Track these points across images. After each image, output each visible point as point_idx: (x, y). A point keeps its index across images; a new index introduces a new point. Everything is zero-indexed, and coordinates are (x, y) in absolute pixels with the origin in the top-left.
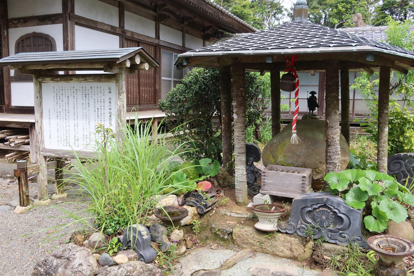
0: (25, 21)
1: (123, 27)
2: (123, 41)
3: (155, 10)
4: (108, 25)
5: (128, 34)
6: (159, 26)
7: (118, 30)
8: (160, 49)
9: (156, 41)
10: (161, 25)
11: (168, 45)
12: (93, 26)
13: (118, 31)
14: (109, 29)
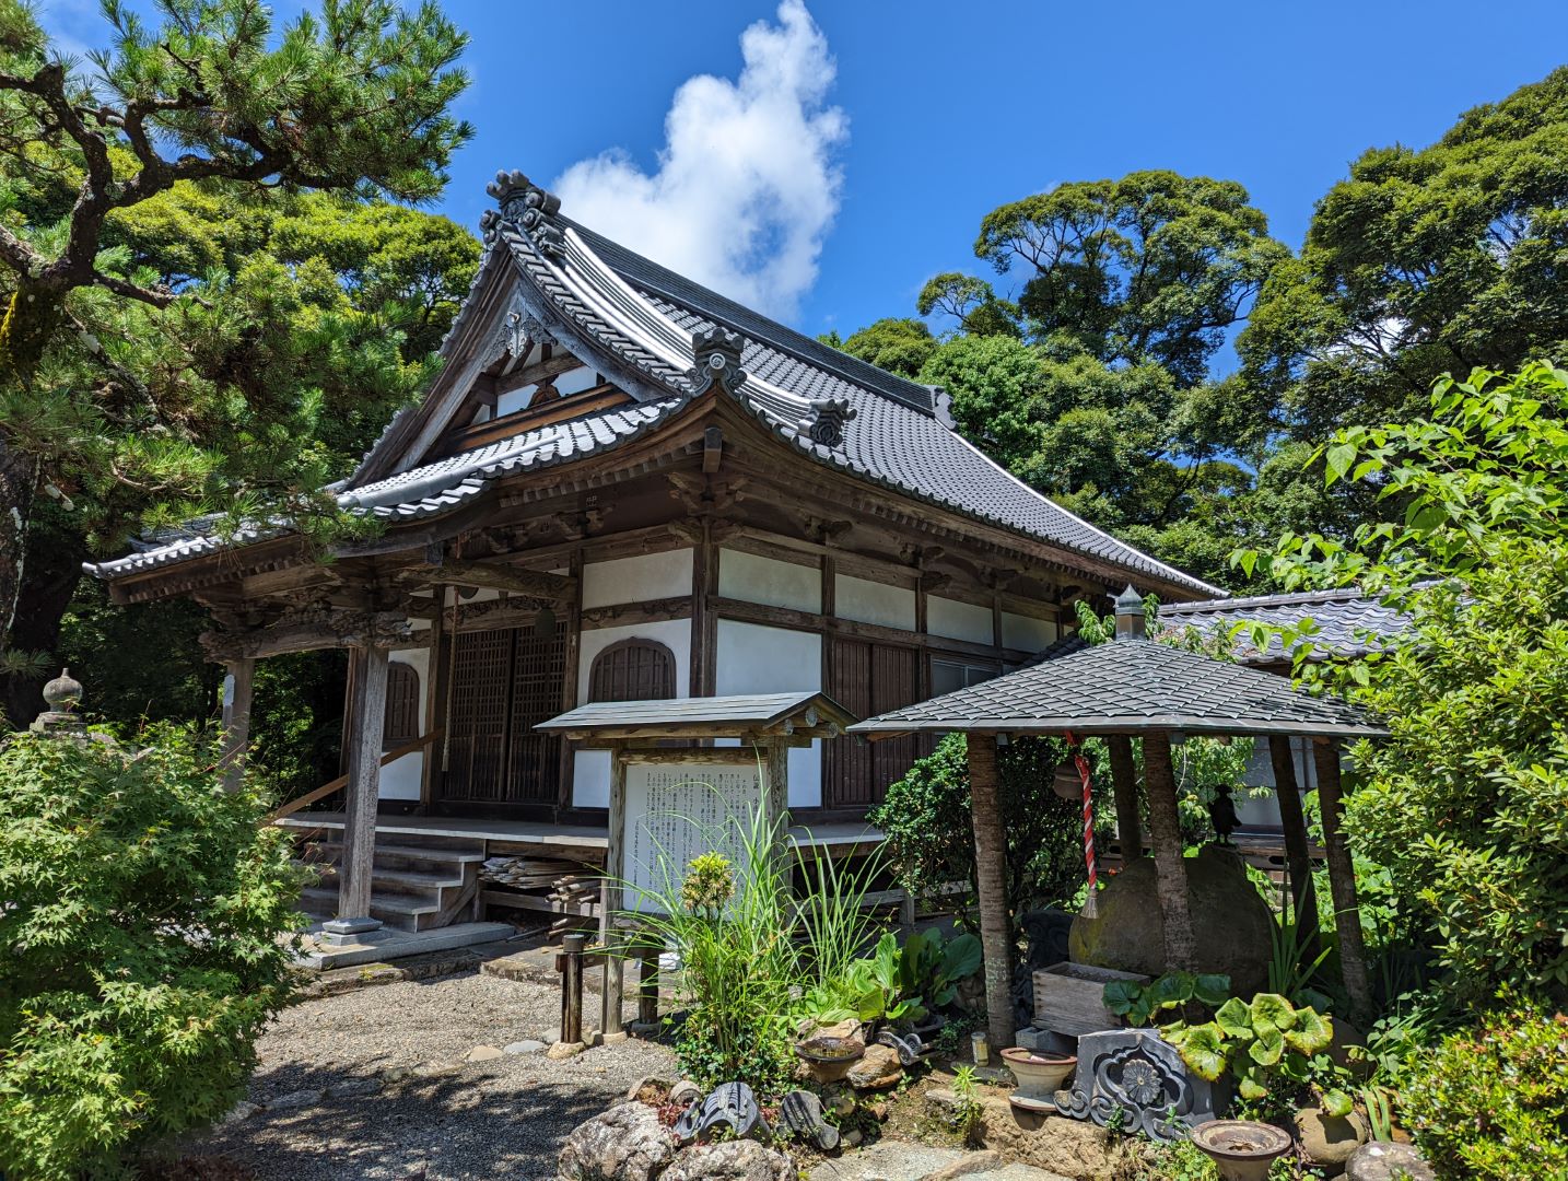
0: (616, 613)
1: (831, 613)
2: (829, 645)
3: (913, 565)
4: (794, 612)
5: (844, 629)
6: (925, 601)
7: (817, 620)
8: (928, 656)
9: (919, 639)
10: (930, 598)
11: (952, 647)
12: (760, 617)
13: (818, 623)
14: (797, 620)
